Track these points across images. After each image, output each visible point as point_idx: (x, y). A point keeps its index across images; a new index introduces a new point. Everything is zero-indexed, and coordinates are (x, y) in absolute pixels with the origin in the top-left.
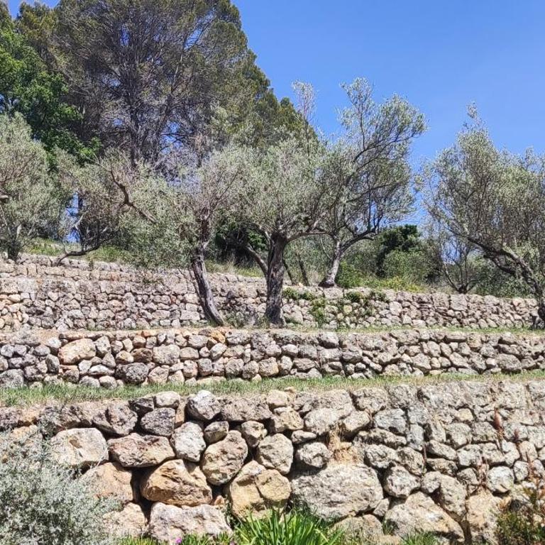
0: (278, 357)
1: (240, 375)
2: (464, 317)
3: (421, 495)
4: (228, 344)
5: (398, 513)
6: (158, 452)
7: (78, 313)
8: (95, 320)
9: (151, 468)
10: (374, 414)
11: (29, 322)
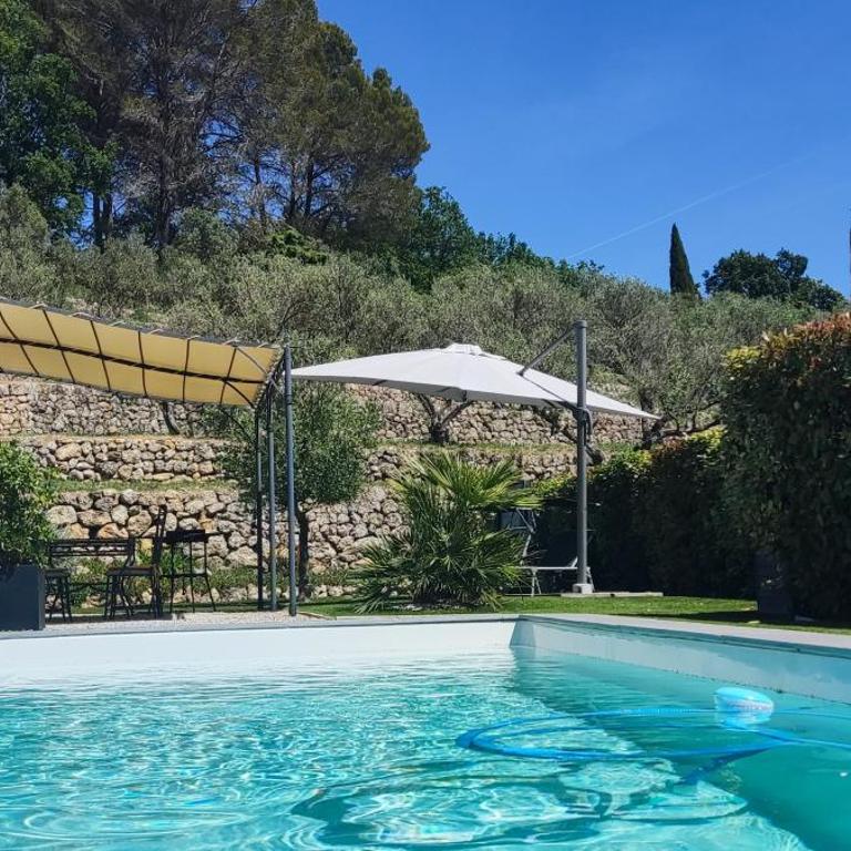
0: (213, 461)
1: (184, 472)
2: (408, 423)
3: (246, 547)
4: (177, 450)
5: (233, 556)
6: (102, 520)
7: (73, 412)
8: (87, 418)
9: (99, 527)
10: (227, 505)
11: (33, 419)
